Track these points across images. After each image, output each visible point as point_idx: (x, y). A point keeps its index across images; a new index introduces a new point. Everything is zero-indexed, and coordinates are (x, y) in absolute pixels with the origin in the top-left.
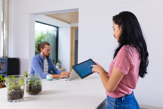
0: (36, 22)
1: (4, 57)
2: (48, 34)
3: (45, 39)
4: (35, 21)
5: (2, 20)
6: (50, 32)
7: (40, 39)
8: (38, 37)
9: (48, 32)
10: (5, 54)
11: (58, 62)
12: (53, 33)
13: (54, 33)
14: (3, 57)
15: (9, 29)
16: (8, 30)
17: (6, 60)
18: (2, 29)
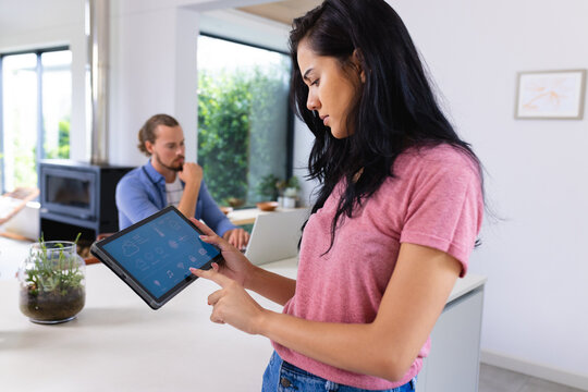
0: (202, 34)
1: (96, 161)
2: (257, 81)
3: (245, 101)
4: (197, 32)
5: (88, 32)
6: (266, 72)
7: (231, 100)
8: (225, 91)
9: (258, 73)
10: (99, 154)
11: (291, 186)
12: (278, 77)
13: (282, 78)
14: (92, 162)
15: (112, 63)
16: (106, 67)
17: (95, 173)
18: (88, 66)
